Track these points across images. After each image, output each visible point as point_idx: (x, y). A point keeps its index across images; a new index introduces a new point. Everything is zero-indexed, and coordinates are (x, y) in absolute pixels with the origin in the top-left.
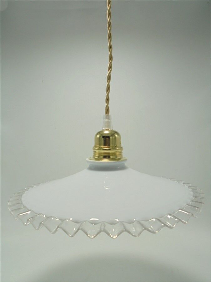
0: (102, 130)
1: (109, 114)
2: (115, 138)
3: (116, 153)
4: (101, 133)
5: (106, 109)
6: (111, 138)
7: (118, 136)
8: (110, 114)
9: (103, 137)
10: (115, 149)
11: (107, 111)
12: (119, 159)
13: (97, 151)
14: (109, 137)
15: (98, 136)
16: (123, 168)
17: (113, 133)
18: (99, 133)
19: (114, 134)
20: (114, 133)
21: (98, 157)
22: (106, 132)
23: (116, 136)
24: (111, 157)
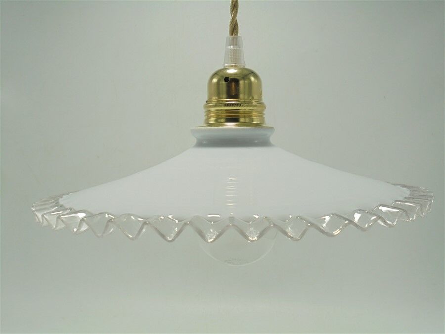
0: (223, 67)
1: (237, 35)
2: (250, 83)
3: (251, 112)
4: (221, 74)
5: (231, 26)
6: (241, 82)
7: (256, 81)
8: (239, 35)
9: (226, 79)
10: (249, 103)
11: (234, 29)
12: (257, 125)
13: (213, 109)
14: (236, 81)
15: (215, 80)
16: (264, 143)
17: (246, 72)
18: (216, 74)
19: (249, 74)
20: (247, 74)
21: (216, 121)
22: (232, 71)
23: (252, 79)
24: (242, 120)
